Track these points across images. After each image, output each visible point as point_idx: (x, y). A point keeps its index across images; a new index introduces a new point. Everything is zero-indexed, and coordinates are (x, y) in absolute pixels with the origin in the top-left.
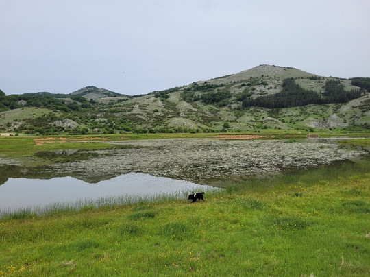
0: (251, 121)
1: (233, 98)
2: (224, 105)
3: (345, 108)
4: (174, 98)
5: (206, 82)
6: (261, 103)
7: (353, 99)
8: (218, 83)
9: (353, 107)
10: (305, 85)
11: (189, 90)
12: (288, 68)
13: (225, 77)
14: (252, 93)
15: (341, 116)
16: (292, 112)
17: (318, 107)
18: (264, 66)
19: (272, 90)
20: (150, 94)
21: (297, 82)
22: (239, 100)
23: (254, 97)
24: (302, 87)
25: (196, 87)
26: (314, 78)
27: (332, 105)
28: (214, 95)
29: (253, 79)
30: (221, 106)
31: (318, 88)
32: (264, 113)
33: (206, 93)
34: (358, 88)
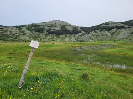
0: (50, 38)
1: (45, 31)
2: (42, 33)
3: (77, 36)
4: (24, 29)
5: (36, 24)
6: (54, 33)
7: (79, 33)
8: (41, 25)
9: (78, 35)
10: (68, 28)
11: (30, 26)
12: (64, 22)
13: (43, 23)
14: (52, 29)
15: (75, 38)
16: (62, 36)
17: (70, 35)
18: (56, 20)
19: (58, 29)
20: (14, 26)
21: (65, 27)
22: (47, 31)
23: (52, 30)
24: (67, 28)
25: (33, 25)
26: (71, 26)
27: (74, 34)
28: (39, 29)
29: (52, 24)
30: (41, 33)
31: (71, 29)
32: (54, 36)
33: (36, 28)
34: (81, 30)
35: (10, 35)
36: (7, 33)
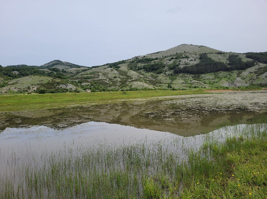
0: (183, 83)
1: (166, 68)
2: (161, 73)
3: (245, 73)
4: (123, 68)
5: (144, 57)
6: (187, 71)
7: (250, 67)
8: (154, 57)
9: (250, 73)
10: (215, 58)
11: (133, 62)
12: (201, 46)
13: (158, 53)
14: (179, 64)
15: (243, 79)
16: (209, 76)
17: (226, 73)
18: (185, 45)
19: (193, 62)
20: (104, 65)
21: (209, 56)
22: (171, 69)
23: (182, 67)
24: (213, 59)
25: (137, 60)
26: (220, 53)
27: (235, 72)
28: (153, 66)
29: (178, 54)
30: (158, 73)
31: (224, 60)
32: (190, 77)
33: (146, 64)
34: (251, 60)
35: (106, 80)
36: (100, 78)
